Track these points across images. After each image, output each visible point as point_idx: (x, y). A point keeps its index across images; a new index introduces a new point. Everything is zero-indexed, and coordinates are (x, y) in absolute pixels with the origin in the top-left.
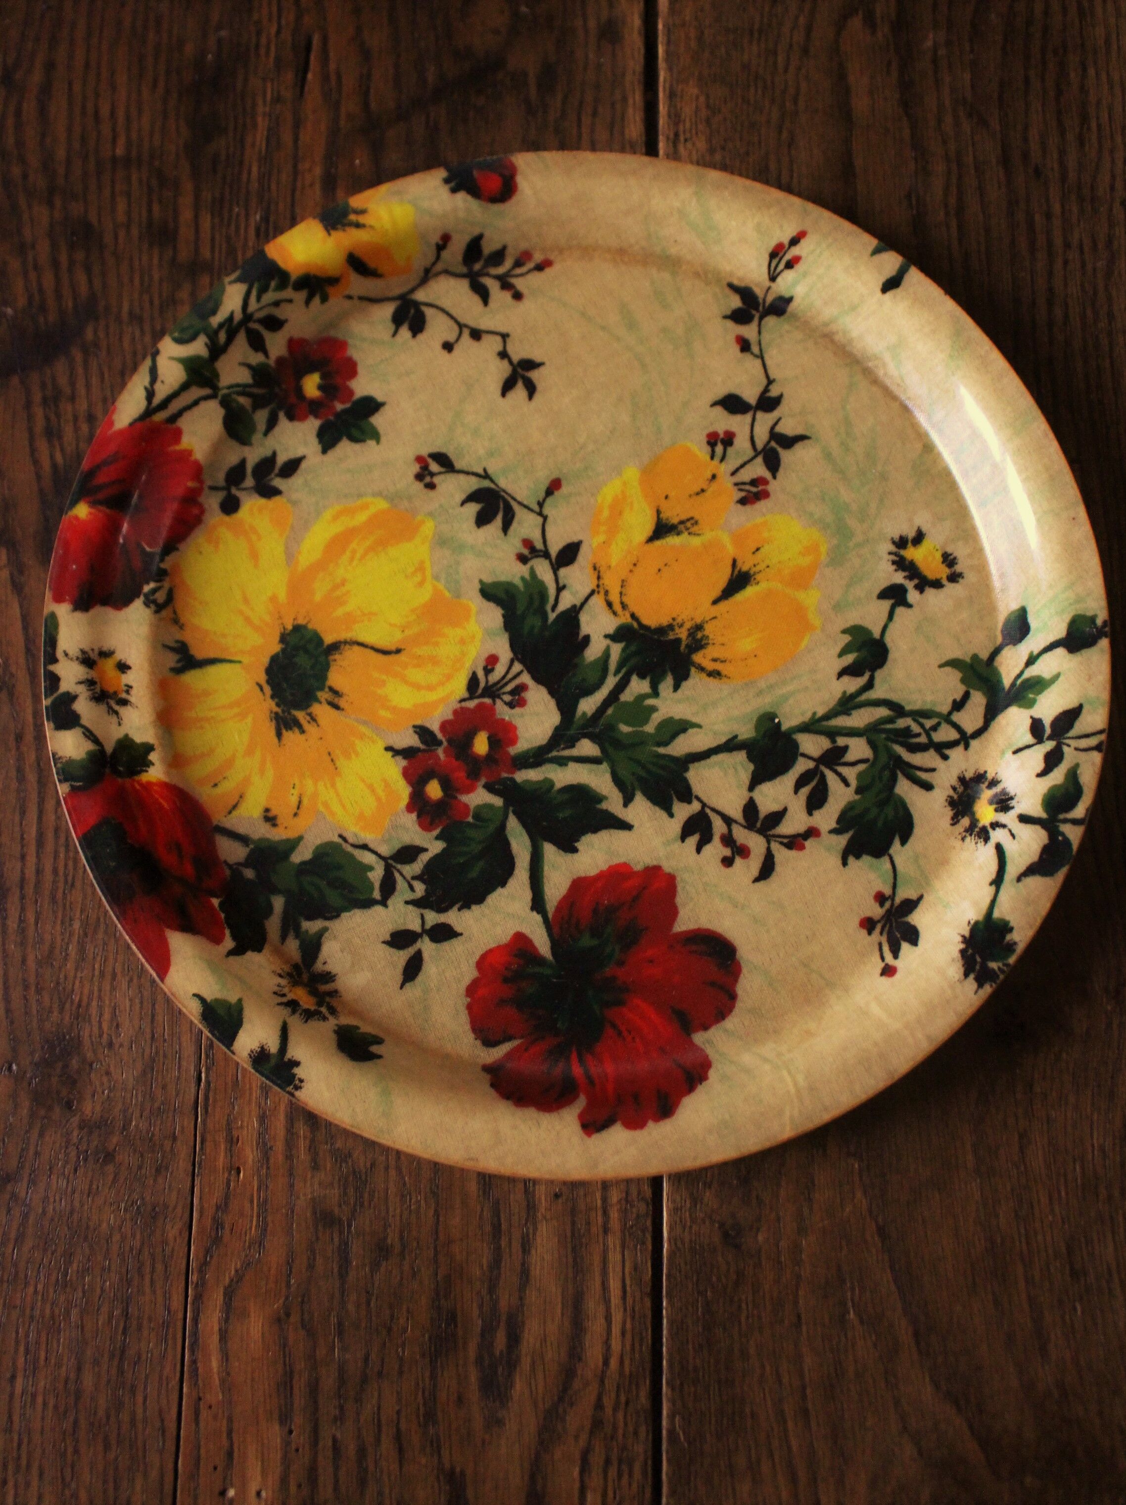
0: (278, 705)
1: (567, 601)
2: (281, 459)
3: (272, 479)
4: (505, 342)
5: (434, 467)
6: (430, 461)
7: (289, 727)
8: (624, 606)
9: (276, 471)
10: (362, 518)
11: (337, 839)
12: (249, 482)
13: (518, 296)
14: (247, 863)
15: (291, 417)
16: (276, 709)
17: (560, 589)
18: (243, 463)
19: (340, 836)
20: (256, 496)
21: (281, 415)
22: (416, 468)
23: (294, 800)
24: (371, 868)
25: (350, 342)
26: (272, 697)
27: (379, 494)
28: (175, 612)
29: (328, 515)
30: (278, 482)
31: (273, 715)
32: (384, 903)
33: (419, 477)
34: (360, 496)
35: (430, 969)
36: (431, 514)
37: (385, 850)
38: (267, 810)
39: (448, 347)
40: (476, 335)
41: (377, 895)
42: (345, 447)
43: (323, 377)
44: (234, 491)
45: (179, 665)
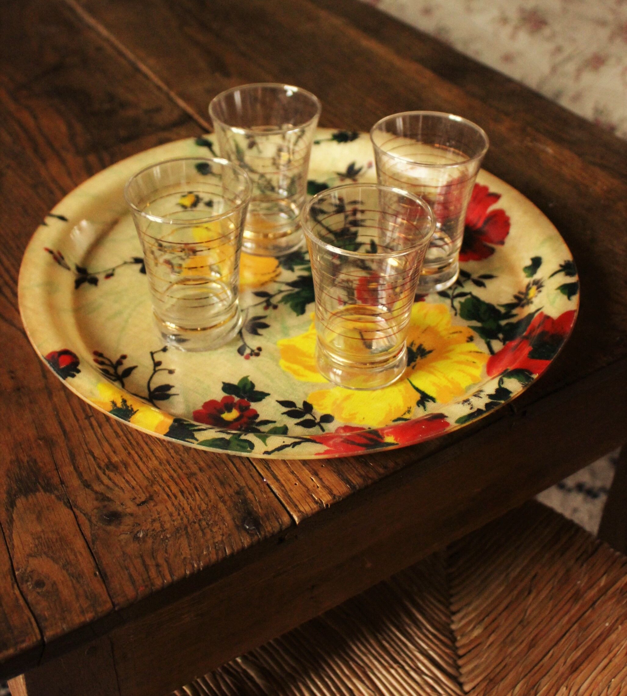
0: (417, 358)
1: (284, 288)
2: (285, 409)
3: (300, 408)
4: (156, 352)
5: (248, 351)
6: (245, 354)
7: (424, 350)
8: (274, 271)
9: (293, 408)
10: (295, 367)
11: (458, 316)
12: (308, 417)
13: (124, 357)
14: (497, 338)
15: (257, 416)
16: (419, 358)
17: (280, 292)
18: (297, 424)
19: (456, 314)
20: (314, 411)
21: (258, 420)
22: (253, 358)
23: (455, 335)
24: (460, 302)
25: (192, 411)
26: (415, 361)
27: (277, 365)
28: (405, 414)
29: (303, 379)
30: (300, 405)
31: (423, 357)
32: (470, 293)
33: (257, 355)
34: (284, 372)
35: (482, 272)
36: (275, 343)
37: (448, 301)
38: (468, 341)
39: (171, 372)
40: (157, 364)
41: (469, 296)
42: (259, 388)
43: (223, 413)
44: (318, 420)
45: (429, 400)
